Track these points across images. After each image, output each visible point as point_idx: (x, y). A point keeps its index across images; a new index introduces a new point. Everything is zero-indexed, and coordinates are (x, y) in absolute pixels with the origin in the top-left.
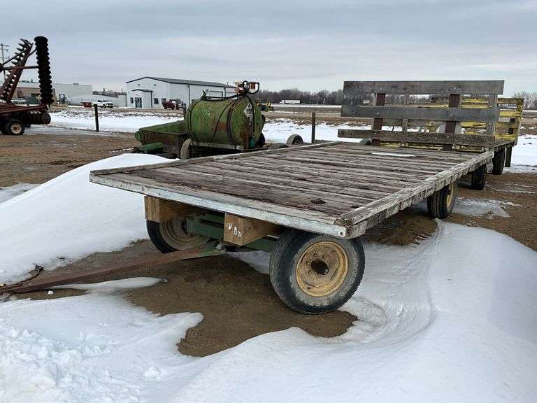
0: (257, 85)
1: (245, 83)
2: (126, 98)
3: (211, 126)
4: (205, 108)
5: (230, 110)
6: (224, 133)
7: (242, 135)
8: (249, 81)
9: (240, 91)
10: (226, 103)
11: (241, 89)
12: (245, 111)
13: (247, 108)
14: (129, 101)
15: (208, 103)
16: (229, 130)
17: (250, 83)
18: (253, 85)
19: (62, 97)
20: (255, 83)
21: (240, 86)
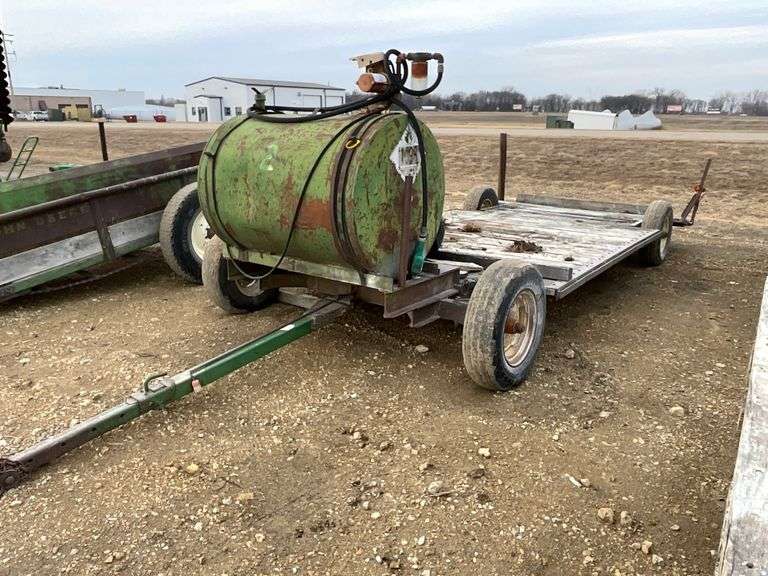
0: (432, 65)
1: (393, 58)
2: (186, 109)
3: (278, 210)
4: (259, 146)
5: (345, 156)
6: (323, 235)
7: (387, 240)
8: (405, 51)
9: (376, 87)
10: (330, 127)
11: (379, 78)
12: (395, 157)
13: (402, 144)
14: (190, 111)
15: (269, 129)
16: (340, 227)
17: (410, 57)
18: (421, 61)
19: (98, 108)
20: (427, 57)
21: (375, 67)
